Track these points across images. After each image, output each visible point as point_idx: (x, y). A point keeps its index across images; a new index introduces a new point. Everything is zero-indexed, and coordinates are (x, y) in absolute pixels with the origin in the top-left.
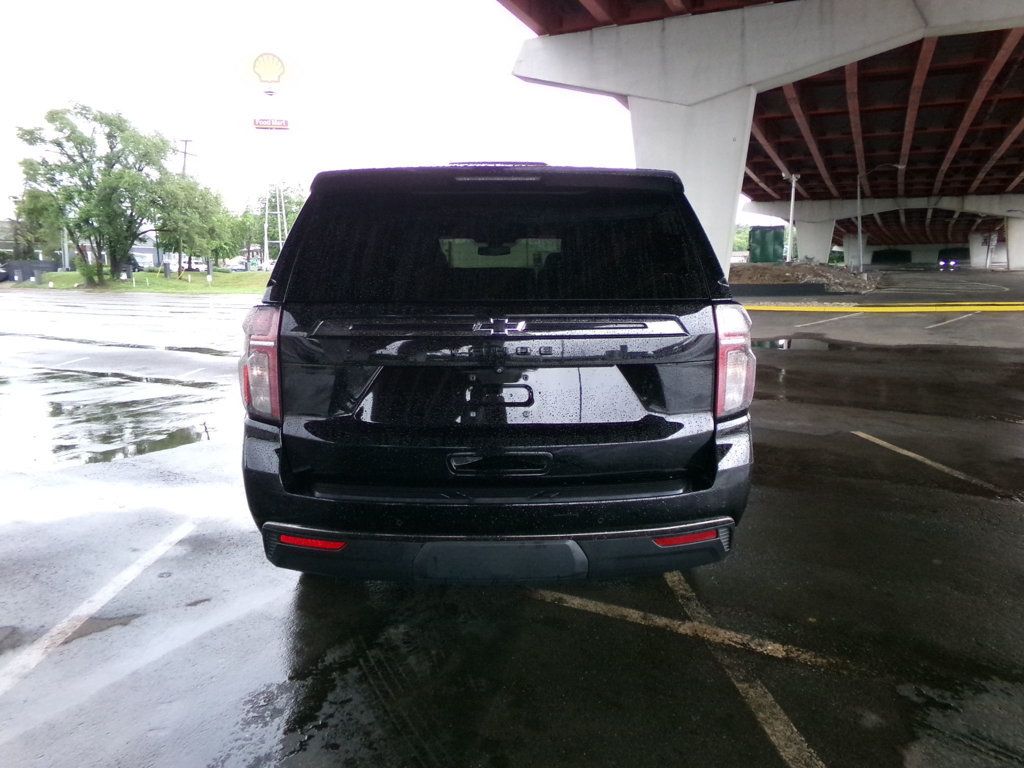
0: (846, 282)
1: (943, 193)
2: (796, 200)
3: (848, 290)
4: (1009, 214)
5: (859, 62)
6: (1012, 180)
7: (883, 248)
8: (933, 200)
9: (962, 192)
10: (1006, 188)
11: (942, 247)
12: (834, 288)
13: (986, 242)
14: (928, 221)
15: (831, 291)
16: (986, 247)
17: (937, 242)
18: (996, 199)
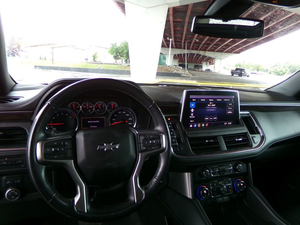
0: (185, 73)
1: (200, 50)
2: (171, 48)
3: (187, 76)
4: (215, 57)
5: (194, 4)
6: (217, 48)
7: (182, 63)
8: (198, 51)
9: (205, 50)
10: (215, 50)
11: (195, 64)
12: (183, 75)
13: (206, 64)
14: (194, 57)
15: (182, 76)
16: (206, 65)
17: (194, 63)
18: (212, 53)
